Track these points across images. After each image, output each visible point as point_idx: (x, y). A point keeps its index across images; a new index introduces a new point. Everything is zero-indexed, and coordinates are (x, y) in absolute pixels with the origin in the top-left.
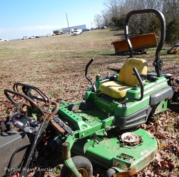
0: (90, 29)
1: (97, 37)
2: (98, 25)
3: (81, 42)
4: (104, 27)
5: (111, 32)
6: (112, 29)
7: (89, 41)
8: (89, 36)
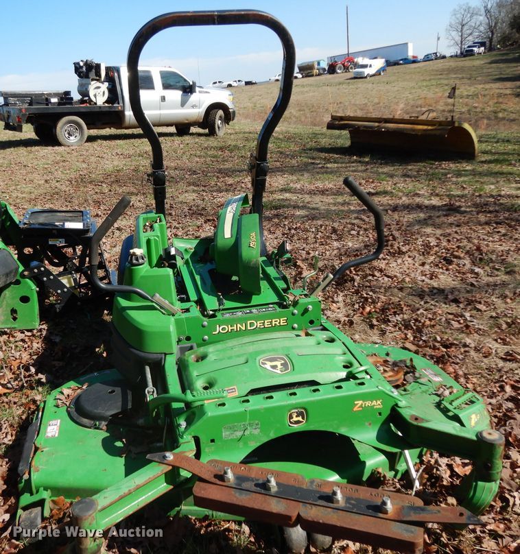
0: (421, 57)
1: (427, 86)
2: (461, 42)
3: (366, 101)
4: (472, 50)
5: (491, 68)
6: (500, 58)
7: (395, 97)
8: (404, 80)
